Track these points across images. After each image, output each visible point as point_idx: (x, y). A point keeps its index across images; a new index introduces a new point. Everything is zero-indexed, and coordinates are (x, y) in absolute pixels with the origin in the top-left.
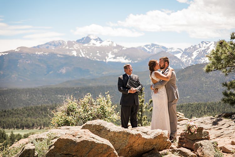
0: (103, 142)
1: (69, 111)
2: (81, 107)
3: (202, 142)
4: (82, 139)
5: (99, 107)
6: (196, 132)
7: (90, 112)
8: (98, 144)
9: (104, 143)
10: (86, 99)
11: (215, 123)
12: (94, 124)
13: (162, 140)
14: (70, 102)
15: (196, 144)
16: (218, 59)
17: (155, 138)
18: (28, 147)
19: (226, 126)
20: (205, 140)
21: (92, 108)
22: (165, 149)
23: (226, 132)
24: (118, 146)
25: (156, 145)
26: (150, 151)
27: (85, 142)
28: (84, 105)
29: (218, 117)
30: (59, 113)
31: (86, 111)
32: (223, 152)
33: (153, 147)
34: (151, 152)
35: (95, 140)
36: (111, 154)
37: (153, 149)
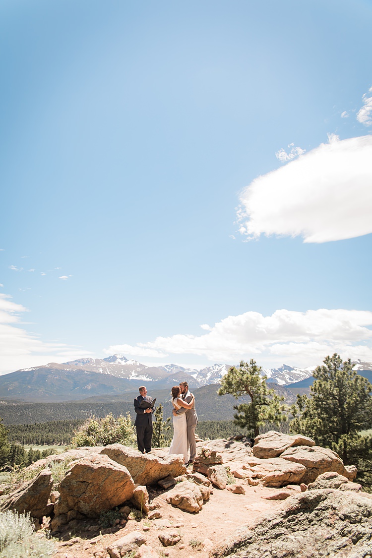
0: (120, 468)
1: (90, 431)
2: (102, 427)
3: (215, 467)
4: (99, 466)
5: (119, 426)
6: (210, 457)
7: (110, 433)
8: (115, 471)
9: (121, 470)
10: (107, 419)
11: (227, 446)
12: (113, 448)
13: (177, 465)
14: (93, 422)
15: (210, 469)
16: (230, 384)
17: (171, 463)
18: (44, 472)
19: (237, 449)
20: (218, 465)
21: (112, 428)
22: (181, 475)
23: (237, 456)
24: (135, 472)
25: (172, 471)
26: (167, 477)
27: (102, 469)
28: (105, 425)
29: (230, 440)
30: (80, 433)
31: (107, 431)
32: (235, 477)
33: (169, 473)
35: (112, 467)
36: (127, 482)
37: (169, 476)
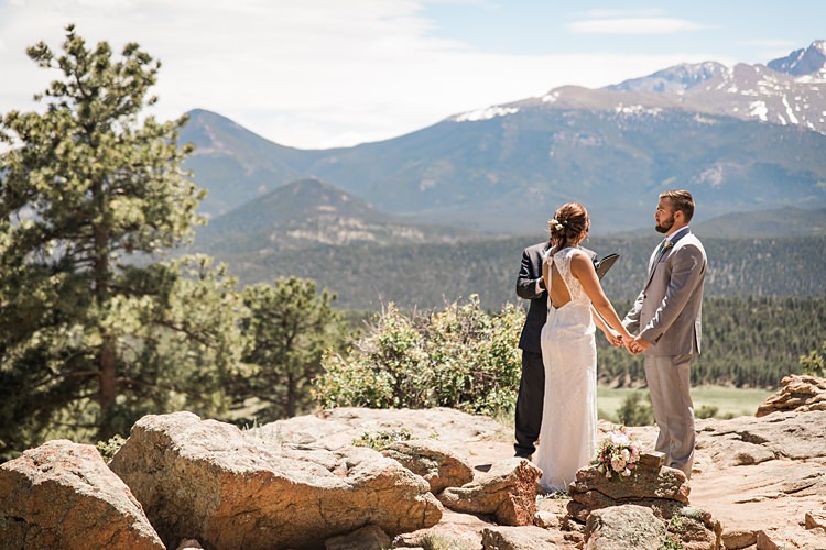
4: (51, 476)
6: (628, 472)
9: (99, 495)
22: (423, 526)
25: (371, 511)
26: (359, 527)
33: (364, 518)
34: (355, 533)
37: (368, 523)
